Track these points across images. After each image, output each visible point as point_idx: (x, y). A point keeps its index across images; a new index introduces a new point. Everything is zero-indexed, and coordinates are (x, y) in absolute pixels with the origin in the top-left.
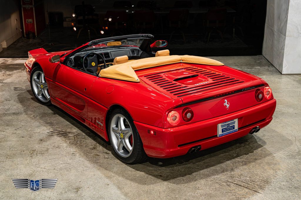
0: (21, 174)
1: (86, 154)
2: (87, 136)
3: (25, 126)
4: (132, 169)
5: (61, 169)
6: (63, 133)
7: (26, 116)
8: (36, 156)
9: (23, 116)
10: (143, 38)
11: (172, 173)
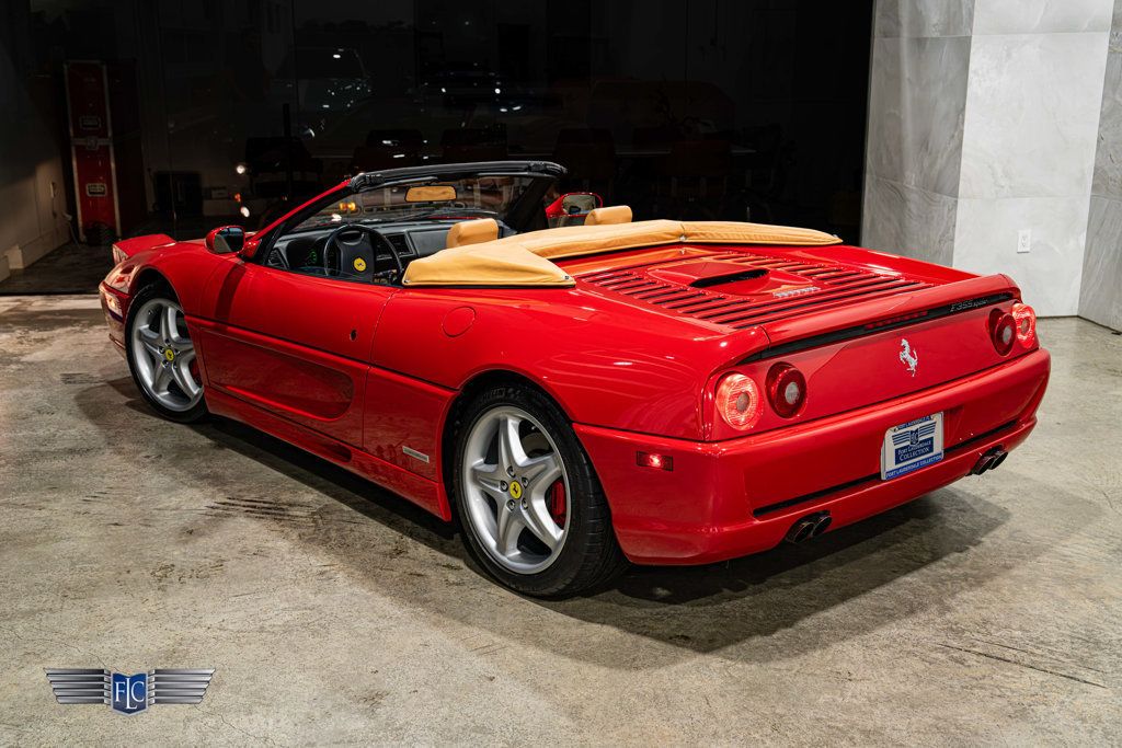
0: (127, 651)
1: (373, 574)
2: (360, 515)
3: (119, 488)
4: (566, 618)
5: (287, 629)
6: (266, 505)
7: (118, 458)
8: (178, 585)
9: (108, 460)
10: (531, 174)
11: (723, 625)
